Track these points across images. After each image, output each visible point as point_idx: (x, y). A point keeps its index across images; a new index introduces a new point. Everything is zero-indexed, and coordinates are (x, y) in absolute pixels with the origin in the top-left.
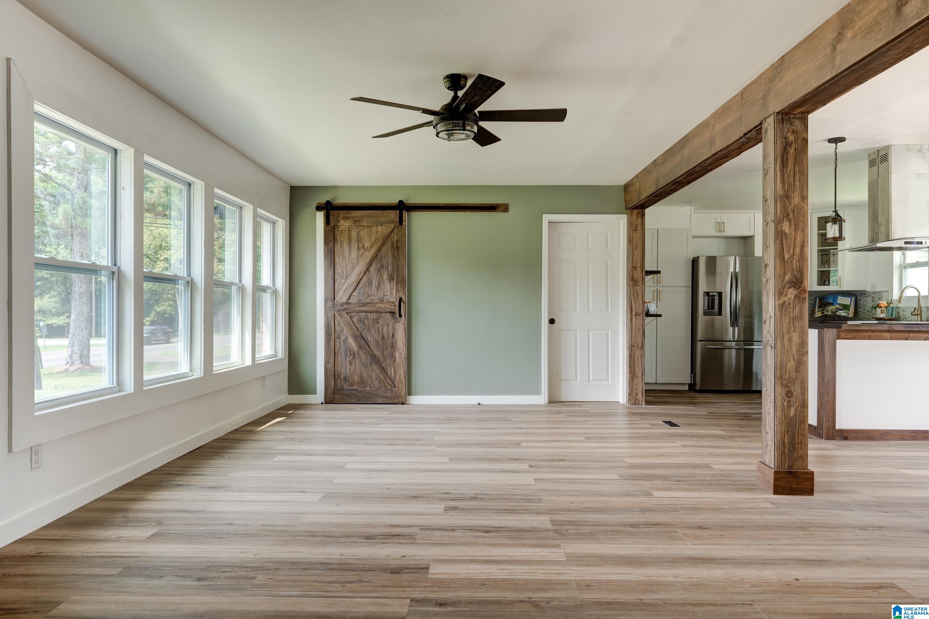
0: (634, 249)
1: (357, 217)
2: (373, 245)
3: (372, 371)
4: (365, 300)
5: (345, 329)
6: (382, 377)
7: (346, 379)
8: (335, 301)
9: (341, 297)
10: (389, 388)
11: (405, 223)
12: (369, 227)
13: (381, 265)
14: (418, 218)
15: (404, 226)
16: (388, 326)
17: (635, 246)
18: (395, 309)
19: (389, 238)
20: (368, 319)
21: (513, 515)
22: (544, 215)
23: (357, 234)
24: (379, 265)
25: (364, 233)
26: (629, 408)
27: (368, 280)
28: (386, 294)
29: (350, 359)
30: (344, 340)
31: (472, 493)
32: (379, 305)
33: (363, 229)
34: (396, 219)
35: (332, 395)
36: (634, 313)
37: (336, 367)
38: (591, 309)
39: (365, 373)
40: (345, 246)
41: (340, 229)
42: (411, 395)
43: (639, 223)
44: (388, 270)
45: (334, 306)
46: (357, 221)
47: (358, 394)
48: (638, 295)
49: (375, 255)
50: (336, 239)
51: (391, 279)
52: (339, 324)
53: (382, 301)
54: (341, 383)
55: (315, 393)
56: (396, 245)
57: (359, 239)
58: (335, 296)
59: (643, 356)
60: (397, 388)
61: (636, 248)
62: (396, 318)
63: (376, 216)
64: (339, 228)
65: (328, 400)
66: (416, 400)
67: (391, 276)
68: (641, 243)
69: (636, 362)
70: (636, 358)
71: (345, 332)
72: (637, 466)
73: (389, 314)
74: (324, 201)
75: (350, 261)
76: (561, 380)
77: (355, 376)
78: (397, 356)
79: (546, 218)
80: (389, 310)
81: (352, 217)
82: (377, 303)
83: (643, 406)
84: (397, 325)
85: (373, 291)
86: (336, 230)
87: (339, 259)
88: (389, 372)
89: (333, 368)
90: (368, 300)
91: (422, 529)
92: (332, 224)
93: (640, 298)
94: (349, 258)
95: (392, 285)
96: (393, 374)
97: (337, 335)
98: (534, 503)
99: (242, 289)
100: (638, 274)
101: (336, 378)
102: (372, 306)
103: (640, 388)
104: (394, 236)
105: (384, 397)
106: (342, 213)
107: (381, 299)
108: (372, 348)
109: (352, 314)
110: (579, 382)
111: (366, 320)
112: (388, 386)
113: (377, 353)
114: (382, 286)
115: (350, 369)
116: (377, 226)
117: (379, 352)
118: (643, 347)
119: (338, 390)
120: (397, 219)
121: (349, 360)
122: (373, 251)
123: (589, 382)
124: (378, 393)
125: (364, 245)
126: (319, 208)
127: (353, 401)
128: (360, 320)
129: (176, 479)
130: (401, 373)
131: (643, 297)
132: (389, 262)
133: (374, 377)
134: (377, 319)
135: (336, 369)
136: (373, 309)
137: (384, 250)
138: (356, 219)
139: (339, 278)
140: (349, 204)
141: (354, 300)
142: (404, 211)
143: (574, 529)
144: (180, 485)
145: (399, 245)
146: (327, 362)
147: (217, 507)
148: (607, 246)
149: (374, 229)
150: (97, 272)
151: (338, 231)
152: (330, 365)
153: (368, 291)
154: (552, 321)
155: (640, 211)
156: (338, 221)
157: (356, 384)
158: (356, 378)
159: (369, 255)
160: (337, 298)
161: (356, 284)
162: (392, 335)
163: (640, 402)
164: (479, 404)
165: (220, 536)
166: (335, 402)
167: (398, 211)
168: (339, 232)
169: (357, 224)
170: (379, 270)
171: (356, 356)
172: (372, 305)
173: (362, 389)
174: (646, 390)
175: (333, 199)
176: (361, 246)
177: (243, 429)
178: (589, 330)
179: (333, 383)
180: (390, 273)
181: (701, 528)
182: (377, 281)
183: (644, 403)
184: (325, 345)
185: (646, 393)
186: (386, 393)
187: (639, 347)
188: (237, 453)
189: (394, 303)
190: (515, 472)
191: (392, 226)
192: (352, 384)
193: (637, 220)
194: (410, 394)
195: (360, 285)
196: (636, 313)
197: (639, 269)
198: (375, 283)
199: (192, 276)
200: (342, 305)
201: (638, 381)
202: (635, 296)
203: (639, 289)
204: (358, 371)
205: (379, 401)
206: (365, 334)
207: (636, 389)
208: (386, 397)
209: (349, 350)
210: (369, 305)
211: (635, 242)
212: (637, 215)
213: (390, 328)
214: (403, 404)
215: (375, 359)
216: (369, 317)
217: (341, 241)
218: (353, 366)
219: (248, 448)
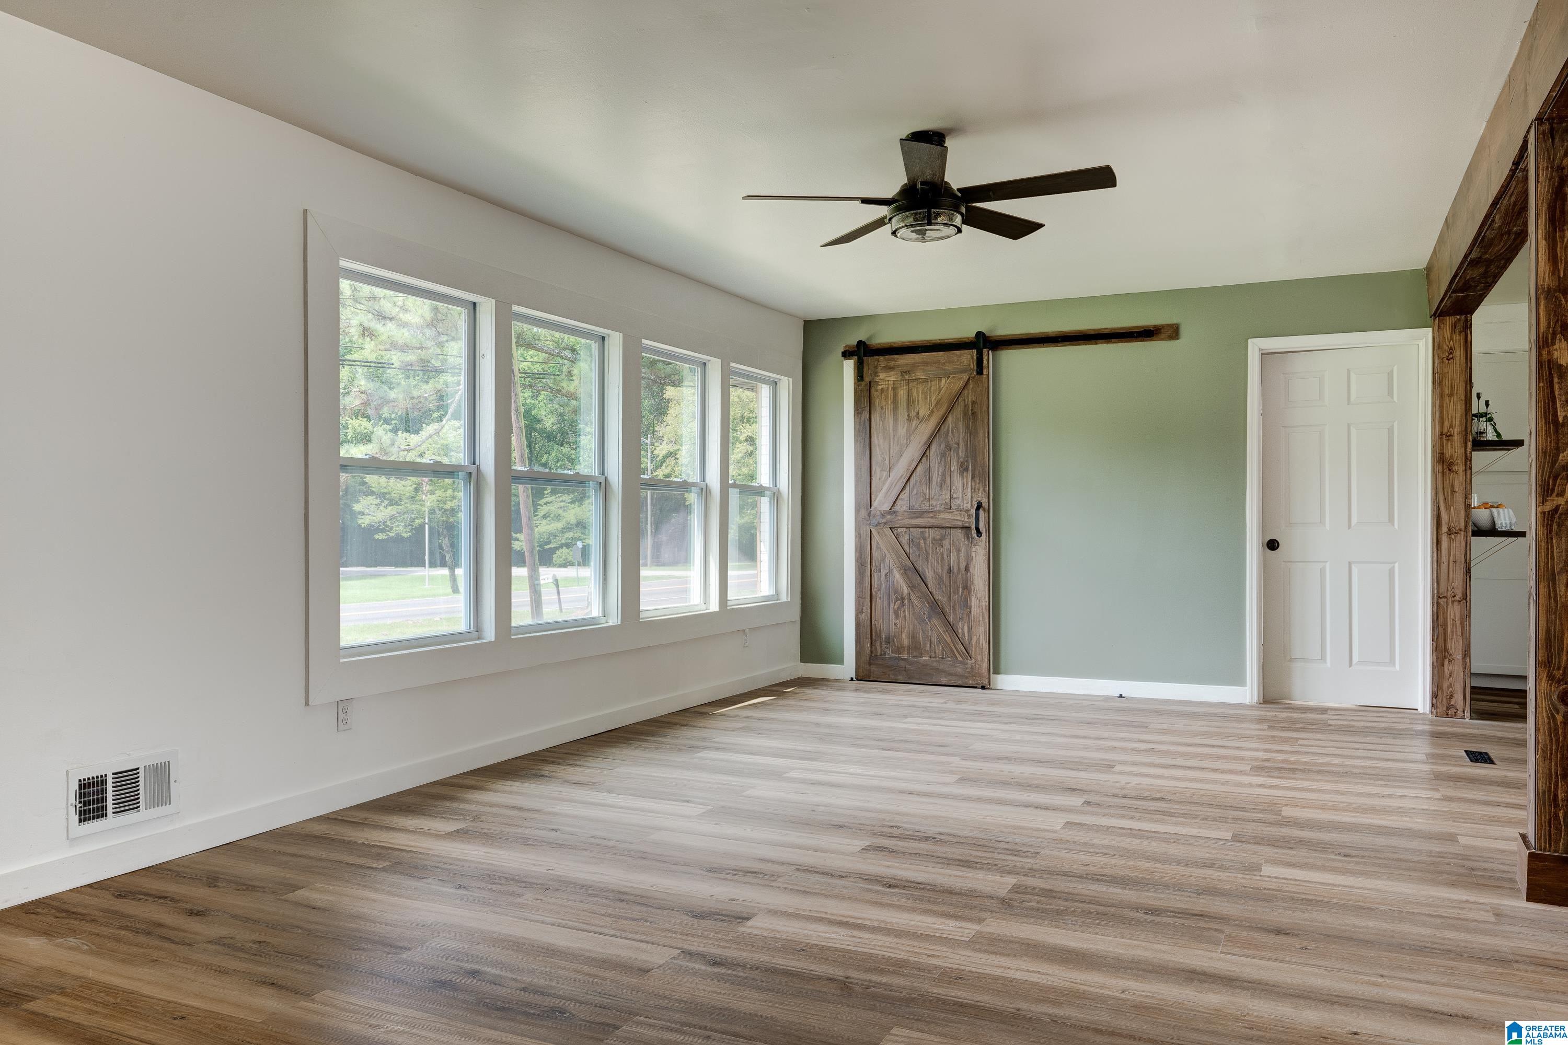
0: (1446, 398)
1: (907, 365)
2: (932, 412)
3: (931, 629)
4: (920, 506)
5: (888, 555)
6: (948, 640)
7: (889, 640)
8: (873, 507)
9: (882, 502)
10: (960, 659)
11: (989, 370)
12: (927, 380)
13: (946, 446)
14: (1011, 359)
15: (984, 376)
16: (959, 551)
17: (1447, 391)
18: (969, 522)
19: (960, 399)
20: (925, 539)
21: (966, 869)
22: (1250, 341)
23: (907, 394)
24: (943, 446)
25: (918, 392)
26: (1432, 723)
27: (925, 472)
28: (955, 496)
29: (896, 607)
30: (886, 575)
31: (932, 830)
32: (943, 516)
33: (917, 384)
34: (972, 364)
35: (866, 666)
36: (1445, 529)
37: (873, 620)
38: (1354, 521)
39: (921, 631)
40: (887, 416)
41: (880, 387)
42: (999, 674)
43: (1457, 344)
44: (958, 454)
45: (869, 516)
46: (906, 372)
47: (908, 667)
48: (1453, 492)
49: (936, 429)
50: (872, 405)
51: (963, 469)
52: (878, 548)
53: (948, 508)
54: (881, 647)
55: (840, 661)
56: (972, 410)
57: (910, 402)
58: (873, 500)
59: (1466, 617)
60: (973, 661)
61: (1451, 395)
62: (972, 538)
63: (939, 362)
64: (877, 384)
65: (861, 674)
66: (1008, 682)
67: (962, 464)
68: (1463, 384)
69: (1449, 629)
70: (1450, 622)
71: (887, 561)
72: (1295, 823)
73: (959, 531)
74: (854, 342)
75: (896, 439)
76: (1291, 660)
77: (904, 636)
78: (973, 605)
79: (1256, 346)
80: (960, 524)
81: (899, 366)
82: (940, 512)
83: (1467, 720)
84: (974, 549)
85: (933, 491)
86: (873, 390)
87: (878, 438)
88: (960, 631)
89: (869, 621)
90: (926, 507)
91: (798, 870)
92: (867, 379)
93: (1459, 497)
94: (894, 436)
95: (965, 480)
96: (966, 635)
97: (876, 566)
98: (1023, 857)
99: (705, 492)
100: (1455, 449)
101: (873, 637)
102: (931, 517)
103: (1458, 685)
104: (968, 394)
105: (951, 674)
106: (882, 361)
107: (946, 504)
108: (932, 589)
109: (899, 530)
110: (1329, 664)
111: (922, 542)
112: (958, 656)
113: (941, 598)
114: (948, 482)
115: (896, 624)
116: (940, 379)
117: (943, 597)
118: (1466, 599)
119: (877, 658)
120: (974, 366)
121: (894, 610)
122: (933, 421)
123: (1350, 666)
124: (942, 667)
125: (918, 413)
126: (846, 354)
127: (900, 678)
128: (911, 541)
129: (544, 769)
130: (980, 634)
131: (1467, 496)
132: (959, 441)
133: (934, 639)
134: (940, 539)
135: (873, 622)
136: (933, 521)
137: (951, 420)
138: (905, 369)
139: (878, 470)
140: (894, 343)
141: (902, 506)
142: (985, 351)
143: (1038, 902)
144: (543, 776)
145: (977, 410)
146: (859, 611)
147: (560, 808)
148: (1390, 393)
149: (934, 385)
150: (454, 475)
151: (877, 391)
152: (865, 617)
153: (925, 490)
154: (1272, 545)
155: (1459, 320)
156: (876, 374)
157: (906, 649)
158: (906, 641)
159: (926, 429)
160: (875, 504)
161: (905, 480)
162: (966, 567)
163: (1460, 713)
164: (1121, 696)
165: (530, 842)
166: (872, 679)
167: (975, 351)
168: (878, 393)
169: (907, 377)
170: (943, 455)
171: (906, 601)
172: (931, 515)
173: (915, 659)
174: (1472, 688)
175: (870, 338)
176: (913, 414)
177: (696, 709)
178: (1350, 564)
179: (869, 646)
180: (961, 460)
181: (1279, 932)
182: (940, 474)
183: (1467, 714)
184: (856, 582)
185: (1472, 693)
186: (956, 667)
187: (1457, 598)
188: (656, 742)
189: (967, 511)
190: (1047, 808)
191: (965, 377)
192: (899, 650)
193: (1452, 339)
194: (997, 672)
195: (912, 481)
196: (1449, 530)
197: (1457, 438)
198: (936, 477)
199: (606, 474)
200: (883, 515)
201: (1455, 668)
202: (1448, 492)
203: (1458, 480)
204: (909, 628)
205: (944, 680)
206: (920, 565)
207: (1450, 686)
208: (956, 675)
209: (892, 592)
210: (925, 515)
211: (1447, 383)
212: (1454, 327)
213: (962, 554)
214: (983, 688)
215: (936, 608)
216: (927, 535)
217: (882, 408)
218: (901, 619)
219: (677, 737)
